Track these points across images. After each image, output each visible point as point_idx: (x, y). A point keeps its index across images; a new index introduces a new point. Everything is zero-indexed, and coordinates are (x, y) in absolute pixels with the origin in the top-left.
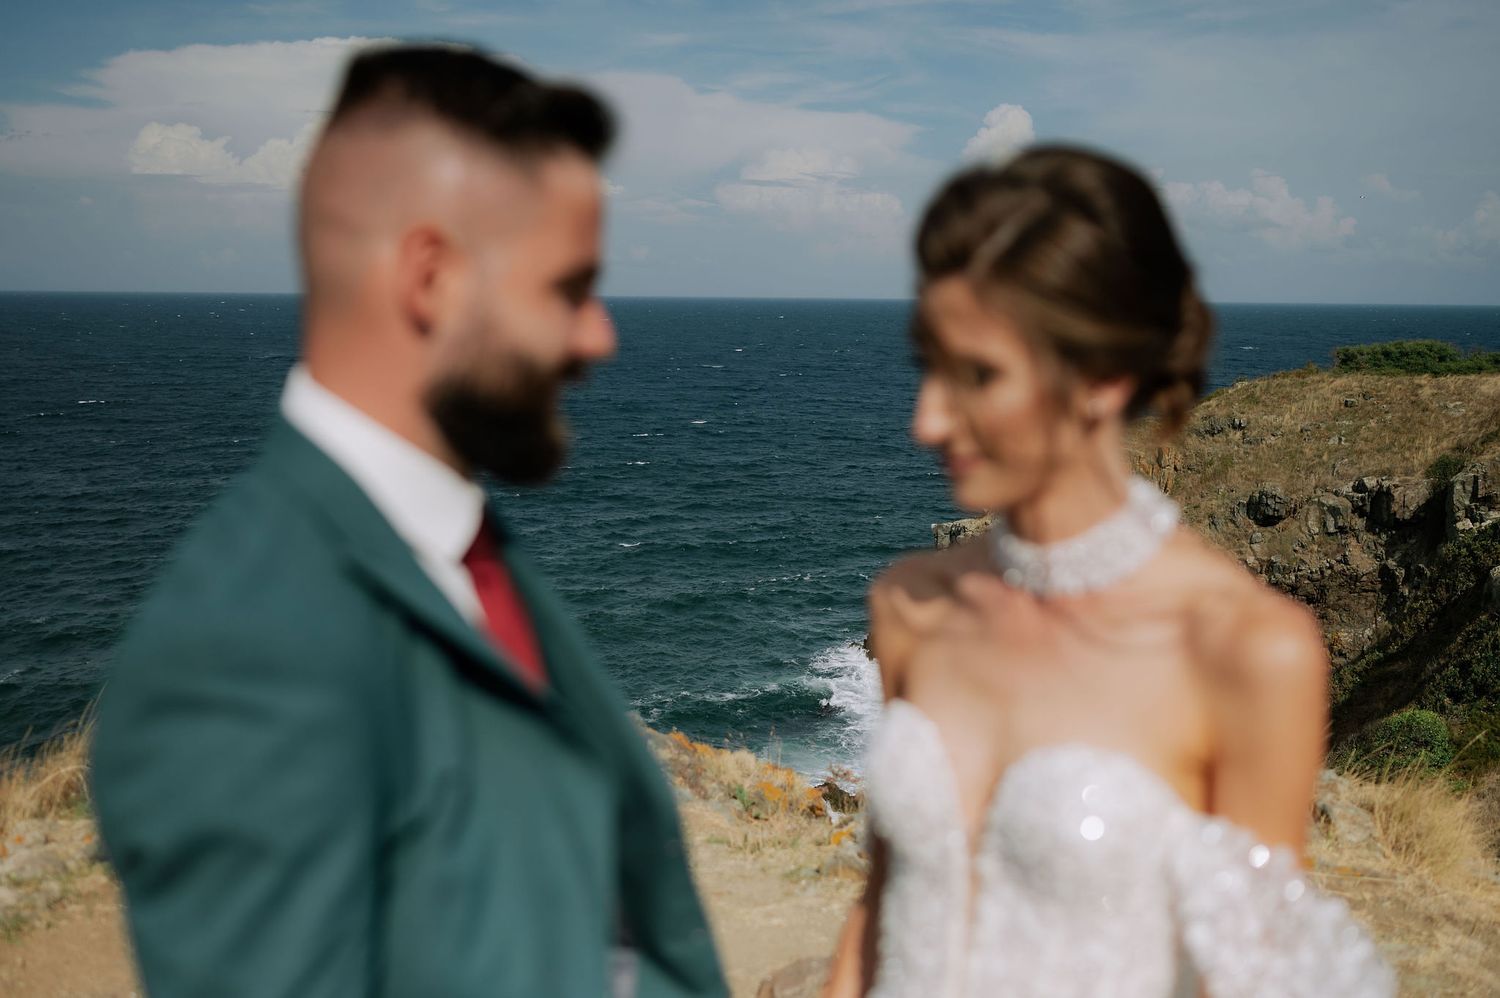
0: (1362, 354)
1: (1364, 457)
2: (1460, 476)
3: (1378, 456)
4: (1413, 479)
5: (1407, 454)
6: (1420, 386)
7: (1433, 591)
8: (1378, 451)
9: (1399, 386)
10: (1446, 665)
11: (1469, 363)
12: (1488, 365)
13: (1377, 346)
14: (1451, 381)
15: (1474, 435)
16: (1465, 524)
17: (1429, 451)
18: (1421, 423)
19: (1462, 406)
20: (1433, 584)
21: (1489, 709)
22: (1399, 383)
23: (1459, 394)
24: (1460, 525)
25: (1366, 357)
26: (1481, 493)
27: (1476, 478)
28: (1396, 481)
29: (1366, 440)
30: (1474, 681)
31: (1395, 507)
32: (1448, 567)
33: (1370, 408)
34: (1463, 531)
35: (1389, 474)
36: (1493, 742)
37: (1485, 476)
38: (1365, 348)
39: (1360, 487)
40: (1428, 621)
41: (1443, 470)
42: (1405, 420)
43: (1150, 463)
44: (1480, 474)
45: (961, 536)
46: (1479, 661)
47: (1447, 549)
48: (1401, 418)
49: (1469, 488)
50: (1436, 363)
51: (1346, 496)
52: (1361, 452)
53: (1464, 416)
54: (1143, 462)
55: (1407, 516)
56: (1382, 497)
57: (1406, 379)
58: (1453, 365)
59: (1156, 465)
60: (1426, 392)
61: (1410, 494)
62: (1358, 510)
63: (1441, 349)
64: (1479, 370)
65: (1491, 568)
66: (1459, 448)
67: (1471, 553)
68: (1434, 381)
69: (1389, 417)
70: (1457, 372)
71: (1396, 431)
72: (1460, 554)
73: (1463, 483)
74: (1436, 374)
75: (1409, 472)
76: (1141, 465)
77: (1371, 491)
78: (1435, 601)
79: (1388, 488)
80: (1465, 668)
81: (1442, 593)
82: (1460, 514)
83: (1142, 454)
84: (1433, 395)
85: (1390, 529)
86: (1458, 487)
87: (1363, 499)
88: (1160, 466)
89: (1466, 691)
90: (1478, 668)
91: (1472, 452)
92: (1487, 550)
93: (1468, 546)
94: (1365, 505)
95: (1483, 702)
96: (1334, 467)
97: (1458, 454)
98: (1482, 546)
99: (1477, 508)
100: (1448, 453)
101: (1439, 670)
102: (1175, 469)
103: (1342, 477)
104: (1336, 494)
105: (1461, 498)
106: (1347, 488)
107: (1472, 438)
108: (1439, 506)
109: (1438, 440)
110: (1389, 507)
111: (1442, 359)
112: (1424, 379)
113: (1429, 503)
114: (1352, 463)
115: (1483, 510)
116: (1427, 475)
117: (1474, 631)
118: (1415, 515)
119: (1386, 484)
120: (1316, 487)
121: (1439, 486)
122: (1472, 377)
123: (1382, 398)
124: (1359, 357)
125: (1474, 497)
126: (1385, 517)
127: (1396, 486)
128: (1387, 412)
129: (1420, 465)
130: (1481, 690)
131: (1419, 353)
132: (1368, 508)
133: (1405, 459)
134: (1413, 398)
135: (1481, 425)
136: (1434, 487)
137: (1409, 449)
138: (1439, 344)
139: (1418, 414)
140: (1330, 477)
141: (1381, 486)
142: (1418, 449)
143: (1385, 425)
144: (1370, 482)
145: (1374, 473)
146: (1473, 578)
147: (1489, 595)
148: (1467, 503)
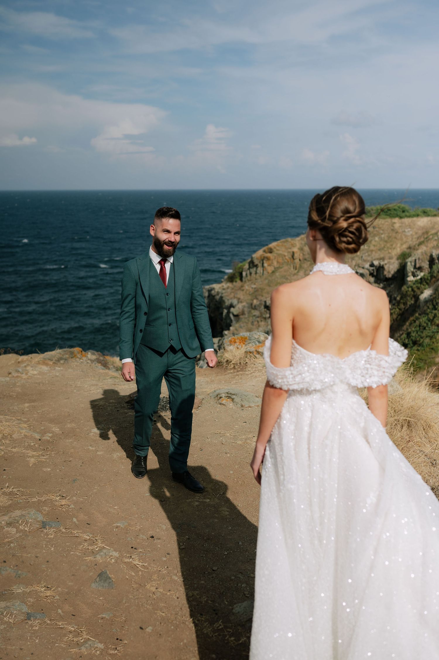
0: (372, 210)
1: (374, 253)
2: (410, 259)
3: (379, 252)
4: (392, 261)
5: (390, 251)
6: (395, 223)
7: (398, 305)
8: (379, 250)
9: (387, 223)
10: (403, 334)
11: (414, 213)
12: (421, 214)
13: (379, 207)
14: (406, 221)
15: (415, 242)
16: (411, 278)
17: (398, 250)
18: (396, 238)
19: (411, 231)
20: (399, 303)
21: (418, 350)
22: (387, 222)
23: (410, 226)
24: (409, 279)
25: (374, 211)
26: (418, 266)
27: (415, 260)
28: (386, 262)
29: (374, 246)
30: (412, 340)
31: (385, 273)
32: (404, 296)
33: (375, 232)
34: (410, 281)
35: (383, 259)
36: (419, 363)
37: (419, 259)
38: (374, 207)
39: (372, 265)
40: (397, 317)
41: (404, 256)
42: (389, 237)
43: (289, 258)
44: (417, 259)
45: (213, 292)
46: (414, 332)
47: (404, 288)
48: (387, 236)
49: (413, 264)
50: (402, 213)
51: (367, 269)
52: (372, 251)
53: (412, 235)
54: (287, 257)
55: (390, 276)
56: (380, 269)
57: (389, 220)
58: (407, 214)
59: (292, 259)
60: (397, 226)
61: (391, 267)
62: (371, 274)
63: (403, 208)
64: (418, 216)
65: (419, 295)
66: (410, 248)
67: (413, 290)
68: (400, 221)
69: (383, 236)
70: (409, 217)
71: (386, 242)
72: (408, 291)
73: (411, 262)
74: (401, 218)
75: (391, 258)
76: (286, 259)
77: (376, 267)
78: (400, 309)
79: (383, 265)
80: (409, 335)
81: (402, 306)
82: (410, 274)
83: (286, 254)
84: (400, 226)
85: (384, 281)
86: (409, 264)
87: (373, 270)
88: (294, 259)
89: (409, 344)
90: (413, 334)
91: (414, 249)
92: (418, 288)
93: (411, 287)
94: (374, 272)
95: (415, 348)
96: (362, 257)
97: (409, 250)
98: (417, 287)
99: (416, 272)
100: (405, 250)
101: (400, 337)
102: (300, 260)
103: (365, 261)
104: (363, 268)
105: (410, 268)
106: (367, 266)
107: (414, 244)
108: (402, 272)
109: (402, 245)
110: (383, 273)
111: (403, 212)
112: (396, 220)
113: (398, 271)
114: (369, 255)
115: (418, 272)
116: (398, 259)
117: (413, 320)
118: (393, 276)
119: (382, 263)
120: (355, 266)
121: (402, 263)
122: (415, 219)
123: (380, 228)
124: (372, 212)
125: (415, 267)
126: (382, 277)
127: (386, 264)
128: (382, 234)
129: (395, 255)
130: (415, 343)
131: (395, 210)
132: (375, 274)
133: (389, 253)
134: (392, 228)
135: (418, 238)
136: (400, 264)
137: (391, 249)
138: (402, 205)
139: (394, 235)
140: (360, 261)
141: (380, 264)
142: (394, 249)
143: (381, 239)
144: (376, 263)
145: (378, 259)
146: (413, 299)
147: (419, 306)
148: (412, 270)
